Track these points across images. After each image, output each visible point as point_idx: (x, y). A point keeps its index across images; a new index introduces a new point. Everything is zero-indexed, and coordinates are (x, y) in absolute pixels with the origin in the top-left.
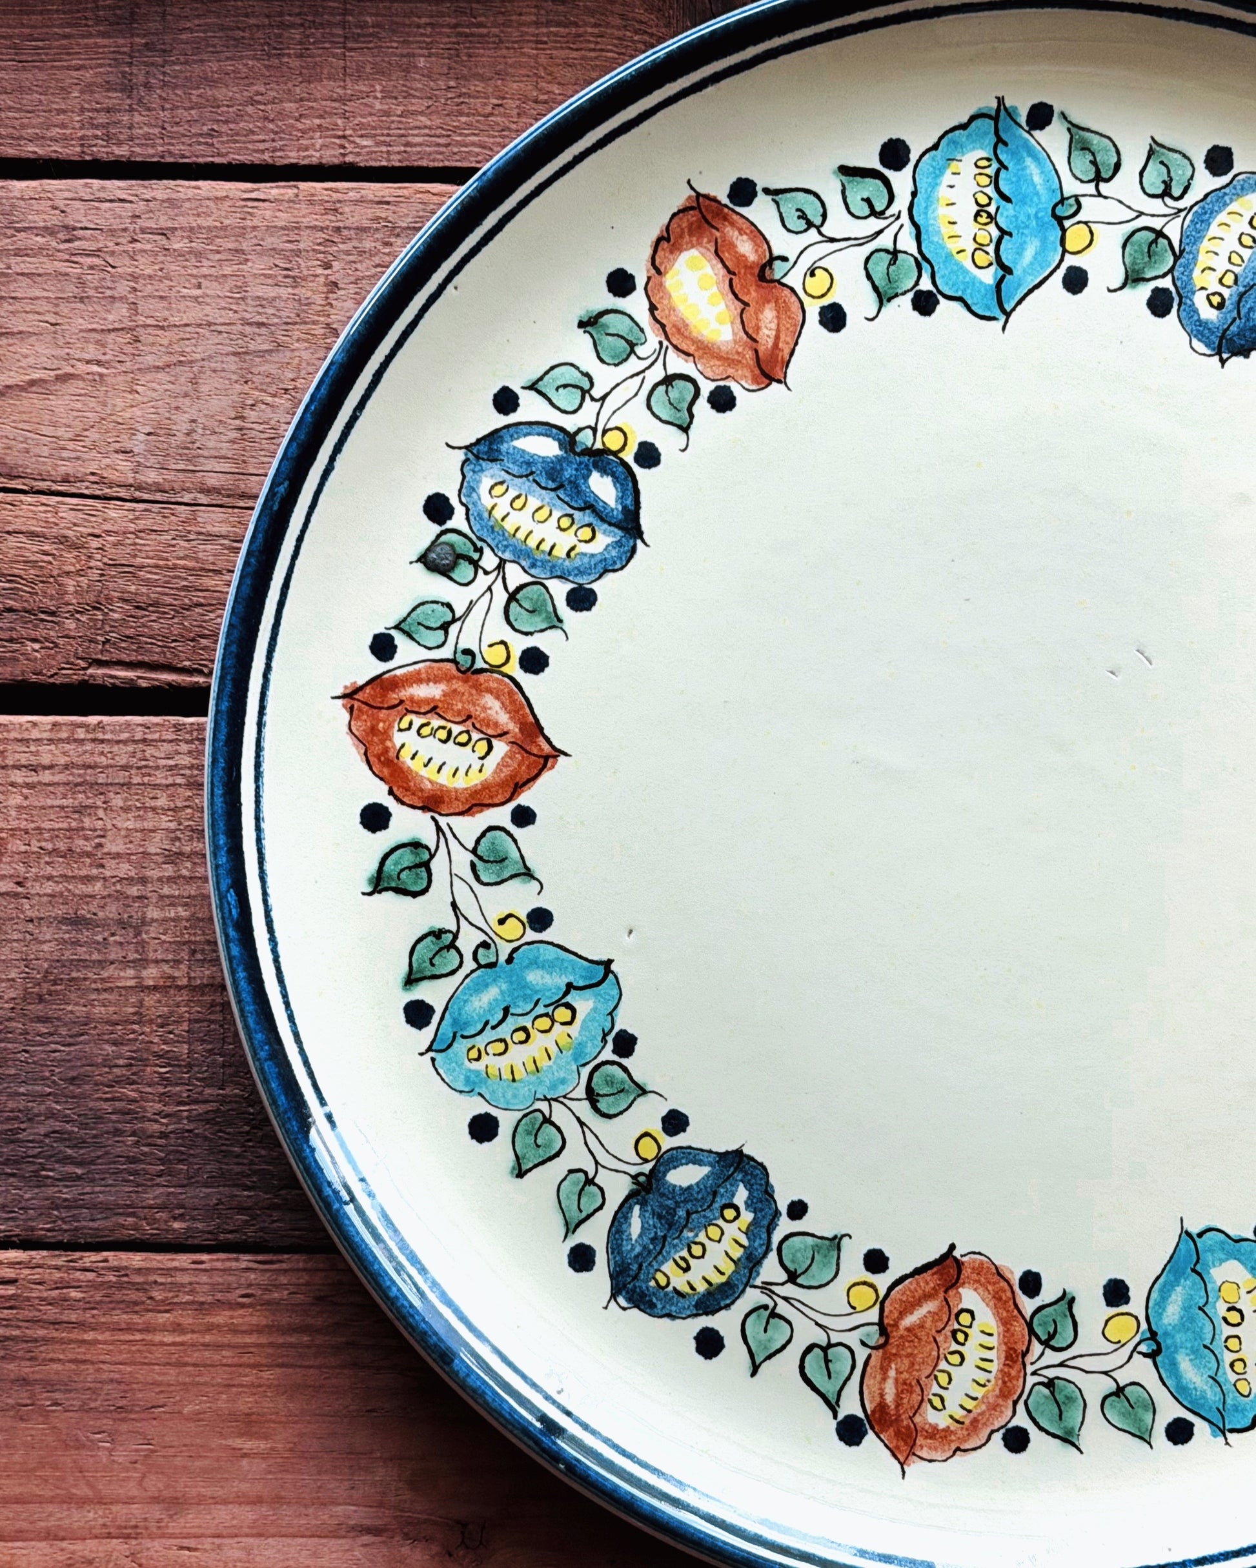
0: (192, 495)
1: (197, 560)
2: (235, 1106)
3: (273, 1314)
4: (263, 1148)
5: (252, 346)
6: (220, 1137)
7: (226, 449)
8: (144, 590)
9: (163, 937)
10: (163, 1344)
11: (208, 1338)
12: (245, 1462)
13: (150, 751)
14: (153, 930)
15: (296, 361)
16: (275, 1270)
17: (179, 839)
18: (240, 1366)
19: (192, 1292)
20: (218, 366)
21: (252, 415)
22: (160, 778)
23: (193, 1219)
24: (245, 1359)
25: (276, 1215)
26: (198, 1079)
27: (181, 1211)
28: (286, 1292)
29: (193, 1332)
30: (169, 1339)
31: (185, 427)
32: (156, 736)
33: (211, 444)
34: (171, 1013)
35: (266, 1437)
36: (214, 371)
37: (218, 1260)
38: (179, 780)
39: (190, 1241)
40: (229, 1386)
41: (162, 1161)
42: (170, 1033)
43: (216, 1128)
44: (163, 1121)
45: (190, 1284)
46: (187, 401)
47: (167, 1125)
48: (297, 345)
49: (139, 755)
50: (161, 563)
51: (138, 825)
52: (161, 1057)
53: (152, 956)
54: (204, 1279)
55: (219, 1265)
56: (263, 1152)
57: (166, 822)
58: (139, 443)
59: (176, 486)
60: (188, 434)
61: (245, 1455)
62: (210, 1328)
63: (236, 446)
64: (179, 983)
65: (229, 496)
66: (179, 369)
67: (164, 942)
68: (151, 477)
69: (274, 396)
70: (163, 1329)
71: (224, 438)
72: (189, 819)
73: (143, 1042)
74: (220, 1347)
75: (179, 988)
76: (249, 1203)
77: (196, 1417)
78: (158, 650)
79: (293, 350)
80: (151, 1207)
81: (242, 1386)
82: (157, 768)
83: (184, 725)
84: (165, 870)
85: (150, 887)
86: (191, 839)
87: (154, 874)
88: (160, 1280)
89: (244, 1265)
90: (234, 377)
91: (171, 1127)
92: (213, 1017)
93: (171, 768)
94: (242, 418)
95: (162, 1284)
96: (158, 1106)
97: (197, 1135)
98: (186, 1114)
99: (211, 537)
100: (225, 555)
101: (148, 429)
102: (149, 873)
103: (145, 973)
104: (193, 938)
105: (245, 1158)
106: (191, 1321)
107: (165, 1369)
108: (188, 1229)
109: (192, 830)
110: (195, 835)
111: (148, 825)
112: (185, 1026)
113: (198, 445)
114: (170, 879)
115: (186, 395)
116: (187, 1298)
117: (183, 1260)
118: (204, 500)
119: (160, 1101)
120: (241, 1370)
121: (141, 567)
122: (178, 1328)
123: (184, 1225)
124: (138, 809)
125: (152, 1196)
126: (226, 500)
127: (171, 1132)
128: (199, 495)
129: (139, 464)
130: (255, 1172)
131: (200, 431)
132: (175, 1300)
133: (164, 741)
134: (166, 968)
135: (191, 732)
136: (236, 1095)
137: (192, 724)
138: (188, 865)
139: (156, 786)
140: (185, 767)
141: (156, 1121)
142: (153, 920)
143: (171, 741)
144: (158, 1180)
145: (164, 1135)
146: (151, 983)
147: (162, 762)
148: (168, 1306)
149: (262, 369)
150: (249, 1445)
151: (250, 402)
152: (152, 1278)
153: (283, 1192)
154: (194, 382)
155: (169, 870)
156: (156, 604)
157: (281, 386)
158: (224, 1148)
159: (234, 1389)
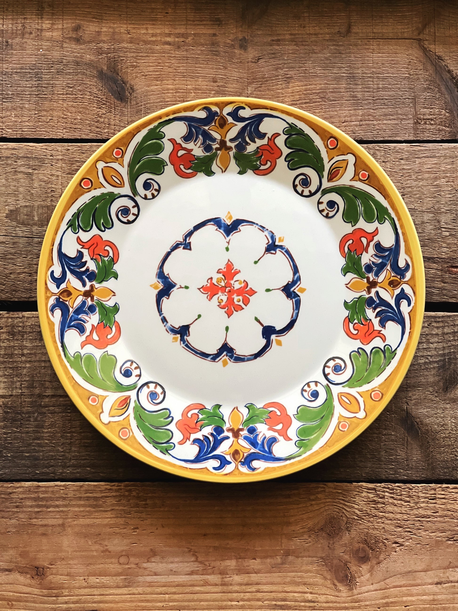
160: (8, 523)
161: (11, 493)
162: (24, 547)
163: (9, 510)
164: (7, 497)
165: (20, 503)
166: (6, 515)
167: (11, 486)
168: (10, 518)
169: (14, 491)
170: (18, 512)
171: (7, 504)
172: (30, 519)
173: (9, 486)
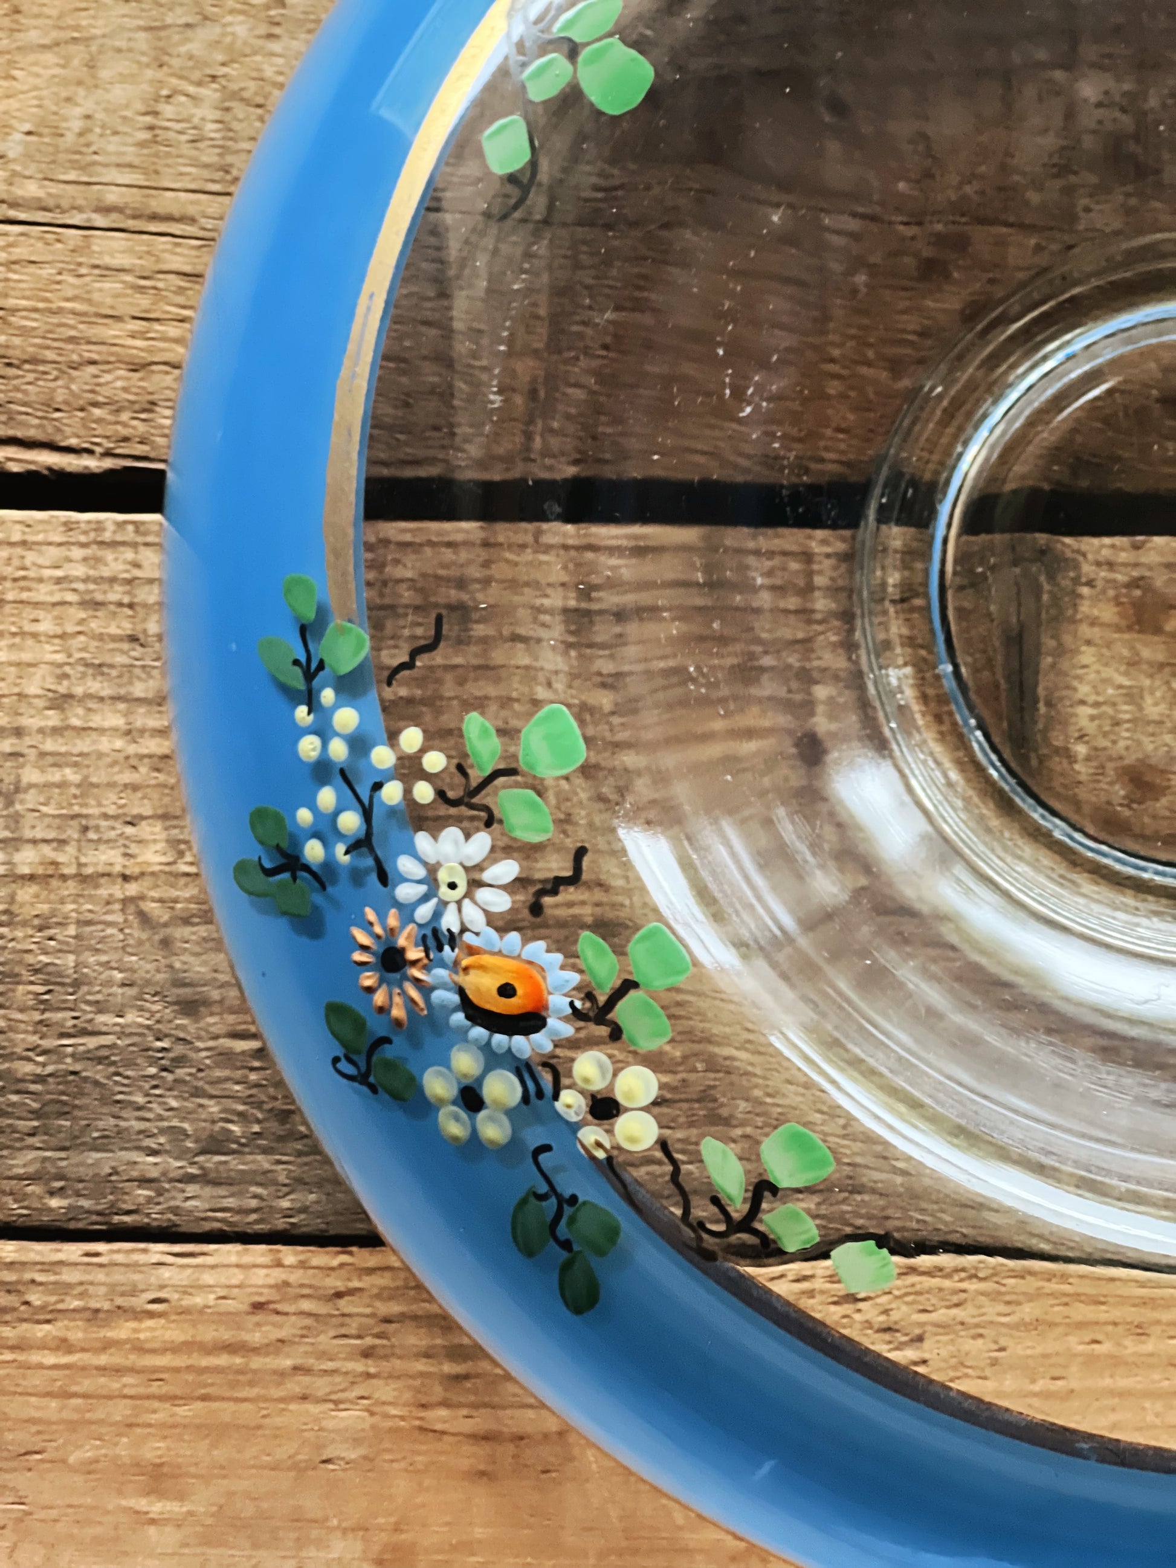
0: (84, 216)
1: (89, 301)
2: (136, 1039)
3: (194, 1326)
4: (175, 1097)
5: (169, 20)
6: (116, 1083)
7: (131, 154)
8: (17, 341)
9: (44, 809)
10: (41, 1366)
11: (103, 1360)
12: (152, 1530)
13: (31, 557)
14: (31, 799)
15: (228, 39)
16: (197, 1266)
17: (66, 676)
18: (148, 1397)
19: (82, 1295)
20: (122, 44)
21: (168, 110)
22: (44, 593)
23: (78, 1194)
24: (155, 1388)
25: (192, 1189)
26: (88, 1003)
27: (58, 1184)
28: (212, 1296)
29: (83, 1350)
30: (50, 1359)
31: (77, 125)
32: (40, 537)
33: (111, 148)
34: (53, 913)
35: (181, 1497)
36: (119, 50)
37: (119, 1251)
38: (71, 597)
39: (72, 1225)
40: (130, 1426)
41: (37, 1114)
42: (51, 939)
43: (112, 1069)
44: (40, 1059)
45: (81, 1283)
46: (81, 92)
47: (44, 1065)
48: (229, 19)
49: (16, 562)
50: (41, 305)
51: (14, 657)
52: (36, 971)
53: (28, 834)
54: (100, 1276)
55: (120, 1258)
56: (174, 1103)
57: (51, 653)
58: (14, 146)
59: (65, 204)
60: (81, 134)
61: (153, 1522)
62: (107, 1345)
63: (145, 151)
64: (66, 871)
65: (135, 217)
66: (72, 48)
67: (46, 815)
68: (31, 189)
69: (199, 84)
70: (43, 1346)
71: (130, 140)
72: (81, 650)
73: (15, 951)
74: (118, 1371)
75: (64, 878)
76: (154, 1173)
77: (88, 1468)
78: (36, 421)
79: (225, 25)
80: (19, 1178)
81: (150, 1425)
82: (40, 580)
83: (78, 522)
84: (48, 718)
85: (28, 741)
86: (84, 675)
87: (30, 722)
88: (40, 1277)
89: (155, 1258)
90: (144, 59)
91: (50, 1069)
92: (109, 918)
93: (59, 581)
94: (156, 114)
95: (41, 1284)
96: (34, 1039)
97: (86, 1079)
98: (70, 1050)
99: (108, 271)
100: (127, 296)
101: (27, 127)
102: (25, 721)
103: (18, 857)
104: (85, 811)
105: (150, 1110)
106: (80, 1335)
107: (44, 1401)
108: (69, 1208)
109: (87, 665)
110: (90, 671)
111: (26, 657)
112: (72, 930)
113: (93, 148)
114: (56, 731)
115: (80, 83)
116: (76, 1304)
117: (72, 1251)
118: (99, 220)
119: (35, 1033)
120: (147, 1403)
121: (14, 311)
122: (63, 1345)
123: (64, 1203)
124: (14, 634)
125: (23, 1162)
126: (131, 224)
127: (50, 1075)
128: (94, 216)
129: (15, 174)
130: (162, 1131)
131: (98, 130)
132: (60, 1306)
133: (50, 544)
134: (47, 851)
135: (85, 533)
136: (141, 1025)
137: (89, 522)
138: (80, 711)
139: (37, 605)
140: (77, 579)
141: (29, 1059)
142: (31, 786)
143: (60, 544)
144: (30, 1141)
145: (40, 1079)
146: (26, 870)
147: (47, 573)
148: (49, 1315)
149: (183, 49)
150: (157, 1507)
151: (165, 92)
152: (28, 1276)
153: (200, 1159)
154: (91, 65)
155: (53, 718)
156: (34, 361)
157: (209, 72)
158: (119, 1097)
159: (138, 1430)
160: (329, 1424)
161: (339, 1295)
162: (397, 1529)
163: (330, 1365)
164: (322, 1309)
165: (378, 1336)
166: (321, 1386)
167: (342, 1265)
168: (336, 1402)
169: (356, 1284)
170: (369, 1376)
171: (322, 1338)
172: (424, 1406)
173: (335, 1262)
